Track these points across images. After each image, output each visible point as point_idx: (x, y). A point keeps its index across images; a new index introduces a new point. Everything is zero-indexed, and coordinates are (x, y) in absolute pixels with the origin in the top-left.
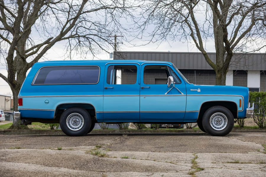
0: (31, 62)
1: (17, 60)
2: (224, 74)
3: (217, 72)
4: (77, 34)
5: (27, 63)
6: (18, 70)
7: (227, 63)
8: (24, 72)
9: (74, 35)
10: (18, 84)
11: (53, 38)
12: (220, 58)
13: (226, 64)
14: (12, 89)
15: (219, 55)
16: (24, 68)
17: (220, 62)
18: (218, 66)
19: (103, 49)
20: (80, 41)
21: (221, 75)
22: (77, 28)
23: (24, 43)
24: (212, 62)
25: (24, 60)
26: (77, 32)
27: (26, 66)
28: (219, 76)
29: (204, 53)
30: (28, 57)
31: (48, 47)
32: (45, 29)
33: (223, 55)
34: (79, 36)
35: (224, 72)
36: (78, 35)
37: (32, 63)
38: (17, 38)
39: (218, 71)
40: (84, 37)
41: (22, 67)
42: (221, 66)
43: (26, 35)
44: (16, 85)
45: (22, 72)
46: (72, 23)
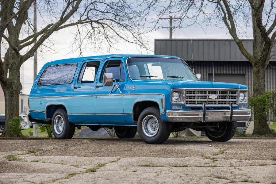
0: (25, 55)
1: (10, 52)
2: (262, 68)
3: (253, 64)
4: (88, 18)
5: (20, 55)
6: (10, 64)
7: (265, 54)
8: (17, 67)
9: (84, 20)
10: (10, 81)
11: (53, 24)
12: (258, 47)
13: (263, 56)
14: (3, 88)
15: (256, 44)
16: (17, 62)
17: (257, 52)
18: (255, 58)
19: (121, 37)
20: (94, 28)
21: (259, 68)
22: (88, 12)
23: (17, 30)
24: (247, 53)
25: (17, 52)
26: (88, 16)
27: (20, 60)
28: (256, 70)
29: (237, 42)
30: (22, 48)
31: (46, 36)
32: (52, 13)
33: (262, 44)
34: (91, 21)
35: (262, 65)
36: (90, 19)
37: (27, 56)
38: (3, 26)
39: (255, 65)
40: (97, 22)
41: (16, 60)
42: (259, 58)
43: (21, 21)
44: (7, 83)
45: (14, 67)
46: (75, 6)
